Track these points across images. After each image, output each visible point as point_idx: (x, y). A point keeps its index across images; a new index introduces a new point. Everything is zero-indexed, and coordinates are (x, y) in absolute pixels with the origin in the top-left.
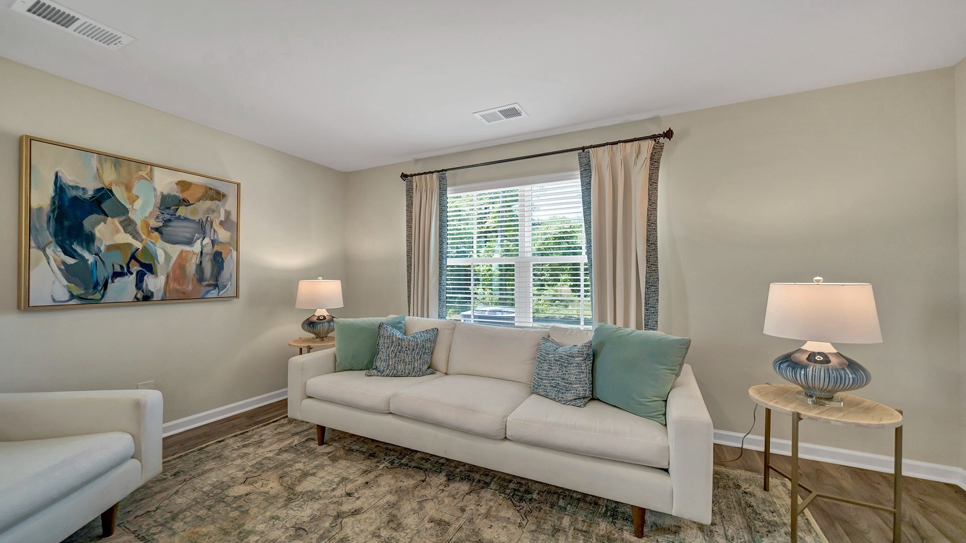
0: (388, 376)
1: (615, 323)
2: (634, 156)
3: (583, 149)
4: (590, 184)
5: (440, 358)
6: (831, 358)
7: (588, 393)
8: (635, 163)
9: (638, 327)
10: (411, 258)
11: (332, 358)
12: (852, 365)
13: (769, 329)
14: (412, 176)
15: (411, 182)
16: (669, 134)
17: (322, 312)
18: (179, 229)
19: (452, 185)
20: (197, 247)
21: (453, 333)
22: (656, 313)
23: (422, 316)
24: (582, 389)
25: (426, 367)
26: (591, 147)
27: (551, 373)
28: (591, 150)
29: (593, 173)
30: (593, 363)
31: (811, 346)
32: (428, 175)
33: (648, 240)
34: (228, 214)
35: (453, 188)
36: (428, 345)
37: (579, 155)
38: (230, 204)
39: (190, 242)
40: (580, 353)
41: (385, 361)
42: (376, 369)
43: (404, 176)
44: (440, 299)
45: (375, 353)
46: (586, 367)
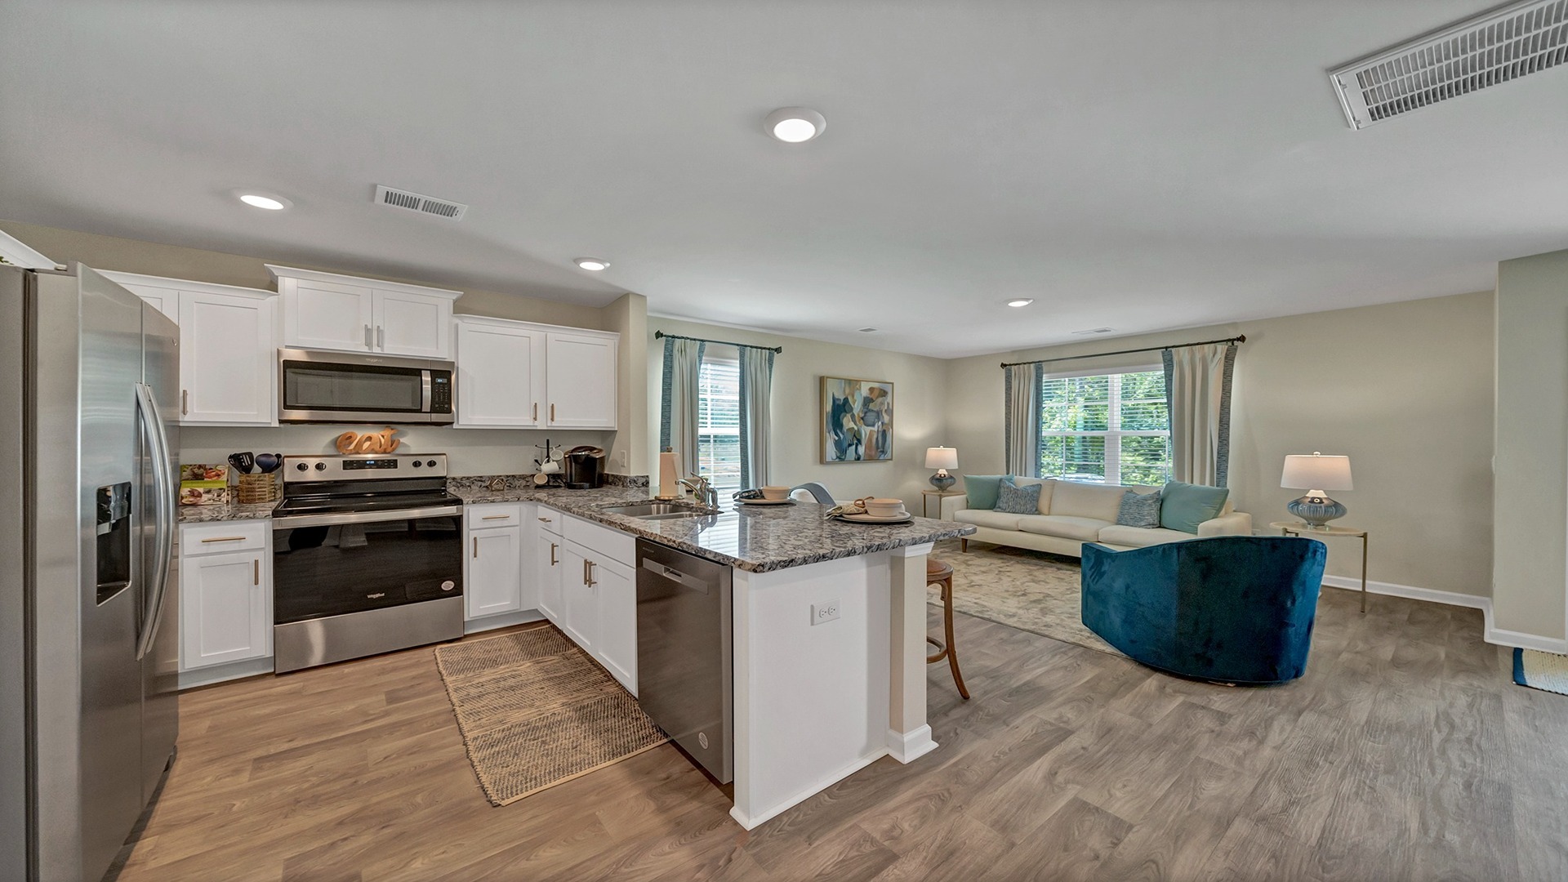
0: (1009, 512)
1: (1192, 482)
2: (1211, 355)
3: (1166, 348)
4: (1172, 375)
5: (1043, 503)
6: (1324, 501)
7: (1156, 522)
8: (1212, 361)
9: (1212, 484)
10: (1010, 431)
11: (965, 501)
12: (1336, 505)
13: (1284, 484)
14: (1010, 365)
15: (1010, 370)
16: (1242, 339)
17: (943, 472)
18: (871, 417)
19: (1046, 373)
20: (875, 429)
21: (1053, 488)
22: (1225, 477)
23: (1021, 475)
24: (1154, 519)
25: (1034, 509)
26: (1173, 347)
27: (1131, 511)
28: (1173, 350)
29: (1175, 368)
30: (1161, 505)
31: (1312, 493)
32: (1026, 366)
33: (1221, 421)
34: (888, 404)
35: (1048, 375)
36: (1035, 495)
37: (1163, 353)
38: (889, 398)
39: (873, 425)
40: (1152, 497)
41: (1006, 503)
42: (999, 508)
43: (1003, 365)
44: (1036, 464)
45: (998, 496)
46: (1156, 507)
